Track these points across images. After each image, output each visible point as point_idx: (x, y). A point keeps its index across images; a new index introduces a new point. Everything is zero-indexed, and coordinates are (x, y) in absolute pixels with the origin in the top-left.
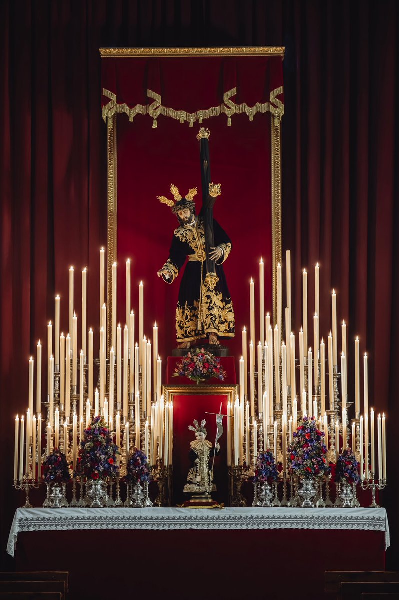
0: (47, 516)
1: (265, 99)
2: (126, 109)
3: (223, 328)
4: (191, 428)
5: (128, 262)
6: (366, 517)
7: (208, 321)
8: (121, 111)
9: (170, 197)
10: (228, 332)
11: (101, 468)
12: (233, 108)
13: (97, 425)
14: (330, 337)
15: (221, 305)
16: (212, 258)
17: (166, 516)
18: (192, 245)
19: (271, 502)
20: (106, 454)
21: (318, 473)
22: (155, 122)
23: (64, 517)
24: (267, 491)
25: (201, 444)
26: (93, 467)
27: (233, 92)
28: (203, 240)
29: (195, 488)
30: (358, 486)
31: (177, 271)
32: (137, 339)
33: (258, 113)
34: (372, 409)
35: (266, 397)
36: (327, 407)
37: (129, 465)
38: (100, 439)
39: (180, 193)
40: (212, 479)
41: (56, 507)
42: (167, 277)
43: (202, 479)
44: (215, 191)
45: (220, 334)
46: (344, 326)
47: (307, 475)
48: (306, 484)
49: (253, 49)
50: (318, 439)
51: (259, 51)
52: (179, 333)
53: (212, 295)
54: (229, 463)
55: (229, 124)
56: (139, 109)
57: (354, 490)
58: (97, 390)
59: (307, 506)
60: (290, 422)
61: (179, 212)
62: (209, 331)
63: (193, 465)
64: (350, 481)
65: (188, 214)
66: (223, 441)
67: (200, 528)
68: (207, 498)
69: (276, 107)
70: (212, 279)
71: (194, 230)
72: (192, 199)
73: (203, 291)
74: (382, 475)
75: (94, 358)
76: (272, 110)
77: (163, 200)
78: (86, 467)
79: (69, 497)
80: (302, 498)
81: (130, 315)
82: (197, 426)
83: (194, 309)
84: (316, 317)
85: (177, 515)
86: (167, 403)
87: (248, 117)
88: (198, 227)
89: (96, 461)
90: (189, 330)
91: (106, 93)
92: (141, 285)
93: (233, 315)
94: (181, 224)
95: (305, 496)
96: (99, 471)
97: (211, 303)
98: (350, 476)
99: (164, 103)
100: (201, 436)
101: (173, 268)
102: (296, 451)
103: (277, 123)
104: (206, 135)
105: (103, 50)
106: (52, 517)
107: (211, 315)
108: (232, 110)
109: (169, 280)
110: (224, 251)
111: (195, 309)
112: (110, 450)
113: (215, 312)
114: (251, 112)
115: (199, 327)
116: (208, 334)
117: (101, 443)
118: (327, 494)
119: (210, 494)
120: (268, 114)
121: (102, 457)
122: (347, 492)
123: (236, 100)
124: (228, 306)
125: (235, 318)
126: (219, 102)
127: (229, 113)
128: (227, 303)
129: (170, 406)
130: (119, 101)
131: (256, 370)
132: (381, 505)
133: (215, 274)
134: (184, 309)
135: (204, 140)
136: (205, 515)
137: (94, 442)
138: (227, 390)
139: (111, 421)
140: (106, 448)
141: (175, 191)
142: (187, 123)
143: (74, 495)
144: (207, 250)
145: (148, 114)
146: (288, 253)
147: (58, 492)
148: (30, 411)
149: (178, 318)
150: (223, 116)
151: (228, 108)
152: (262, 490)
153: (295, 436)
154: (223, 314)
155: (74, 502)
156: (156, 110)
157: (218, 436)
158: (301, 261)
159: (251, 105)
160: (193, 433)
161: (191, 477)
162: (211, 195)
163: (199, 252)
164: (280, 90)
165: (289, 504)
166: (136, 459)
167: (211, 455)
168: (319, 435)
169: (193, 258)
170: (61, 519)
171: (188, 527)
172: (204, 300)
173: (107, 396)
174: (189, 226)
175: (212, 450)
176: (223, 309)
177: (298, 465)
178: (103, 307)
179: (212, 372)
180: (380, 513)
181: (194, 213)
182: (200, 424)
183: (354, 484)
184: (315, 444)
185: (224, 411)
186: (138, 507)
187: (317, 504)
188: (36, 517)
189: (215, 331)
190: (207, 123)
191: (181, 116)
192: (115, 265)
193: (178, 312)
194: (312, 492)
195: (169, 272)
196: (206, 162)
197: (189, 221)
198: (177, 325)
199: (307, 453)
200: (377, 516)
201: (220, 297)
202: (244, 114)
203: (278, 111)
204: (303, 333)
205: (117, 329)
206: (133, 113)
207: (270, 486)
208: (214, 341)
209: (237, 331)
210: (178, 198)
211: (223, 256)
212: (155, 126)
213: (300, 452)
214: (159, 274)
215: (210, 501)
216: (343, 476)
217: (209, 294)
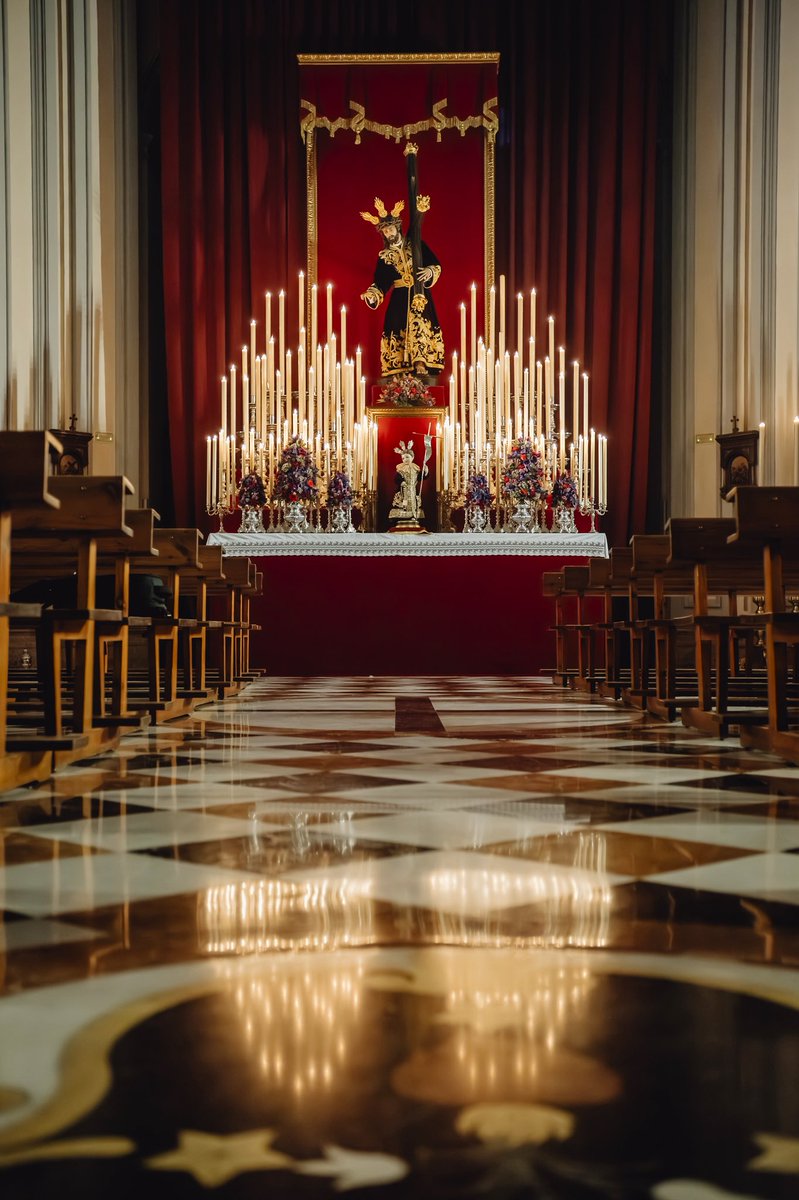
0: (242, 541)
1: (479, 112)
2: (326, 122)
3: (432, 358)
4: (397, 450)
5: (330, 287)
6: (584, 542)
7: (416, 349)
8: (321, 125)
9: (375, 213)
10: (437, 363)
11: (300, 490)
12: (443, 121)
13: (295, 445)
14: (547, 360)
15: (430, 334)
16: (420, 279)
17: (370, 541)
18: (399, 268)
19: (483, 528)
20: (305, 475)
21: (534, 496)
22: (358, 137)
23: (260, 542)
24: (479, 516)
25: (408, 467)
26: (290, 488)
27: (444, 103)
28: (410, 262)
29: (402, 514)
30: (577, 513)
31: (382, 295)
32: (339, 359)
33: (470, 128)
34: (592, 430)
35: (478, 416)
36: (544, 430)
37: (330, 488)
38: (298, 460)
39: (386, 208)
40: (419, 505)
41: (252, 532)
42: (371, 302)
43: (409, 503)
44: (423, 205)
45: (429, 365)
46: (562, 350)
47: (522, 498)
48: (522, 509)
49: (465, 55)
50: (534, 460)
51: (472, 57)
52: (385, 366)
53: (421, 321)
54: (438, 489)
55: (439, 140)
56: (341, 123)
57: (573, 516)
58: (295, 411)
59: (522, 531)
60: (505, 443)
61: (384, 230)
62: (417, 359)
63: (399, 488)
64: (569, 504)
65: (394, 233)
66: (432, 463)
67: (406, 554)
68: (414, 523)
69: (490, 120)
70: (420, 302)
71: (400, 251)
72: (398, 215)
73: (411, 317)
74: (603, 499)
75: (293, 390)
76: (485, 123)
77: (367, 216)
78: (283, 489)
79: (266, 524)
80: (516, 524)
81: (332, 337)
82: (403, 448)
83: (400, 339)
84: (532, 341)
85: (382, 541)
86: (371, 422)
87: (460, 132)
88: (405, 248)
89: (294, 482)
90: (394, 361)
91: (305, 104)
92: (344, 310)
93: (443, 345)
94: (386, 243)
95: (519, 521)
96: (297, 493)
97: (418, 330)
98: (569, 499)
99: (369, 116)
100: (408, 457)
101: (378, 292)
102: (510, 472)
103: (491, 138)
104: (414, 150)
105: (301, 56)
106: (248, 542)
107: (419, 342)
108: (441, 124)
109: (374, 305)
110: (433, 273)
111: (402, 339)
112: (309, 472)
113: (423, 340)
114: (463, 126)
115: (406, 359)
116: (417, 363)
117: (300, 463)
118: (544, 521)
119: (418, 520)
120: (482, 128)
121: (301, 478)
122: (565, 517)
123: (446, 112)
124: (437, 335)
125: (445, 348)
126: (429, 115)
127: (439, 127)
128: (436, 332)
129: (375, 428)
130: (320, 114)
131: (468, 401)
132: (600, 530)
133: (423, 296)
134: (390, 340)
135: (411, 155)
136: (412, 541)
137: (292, 462)
138: (436, 411)
139: (311, 442)
140: (305, 469)
141: (379, 205)
142: (393, 139)
143: (272, 521)
144: (415, 273)
145: (350, 129)
146: (502, 278)
147: (253, 516)
148: (223, 432)
149: (384, 348)
150: (433, 131)
151: (438, 121)
152: (473, 515)
153: (510, 458)
154: (431, 343)
155: (271, 527)
156: (359, 124)
157: (427, 458)
158: (517, 284)
159: (463, 118)
160: (400, 455)
161: (397, 501)
162: (420, 210)
163: (406, 276)
164: (494, 101)
165: (502, 530)
166: (338, 482)
167: (419, 479)
168: (535, 457)
169: (400, 283)
170: (257, 544)
171: (394, 554)
172: (412, 327)
173: (307, 417)
174: (395, 246)
175: (419, 474)
176: (431, 338)
177: (513, 488)
178: (302, 330)
179: (420, 397)
180: (600, 538)
181: (400, 231)
182: (406, 445)
183: (573, 510)
184: (532, 465)
185: (433, 433)
186: (340, 532)
187: (533, 531)
188: (230, 542)
189: (424, 360)
190: (414, 139)
191: (387, 131)
192: (315, 288)
193: (383, 343)
194: (528, 517)
195: (373, 296)
196: (413, 178)
197: (395, 241)
198: (382, 357)
199: (523, 474)
200: (596, 542)
201: (429, 325)
202: (455, 128)
203: (492, 126)
204: (518, 356)
205: (317, 350)
206: (334, 127)
207: (483, 510)
208: (421, 370)
209: (447, 361)
210: (383, 213)
211: (432, 279)
212: (358, 142)
213: (515, 473)
214: (362, 297)
215: (418, 526)
216: (561, 499)
217: (417, 320)
